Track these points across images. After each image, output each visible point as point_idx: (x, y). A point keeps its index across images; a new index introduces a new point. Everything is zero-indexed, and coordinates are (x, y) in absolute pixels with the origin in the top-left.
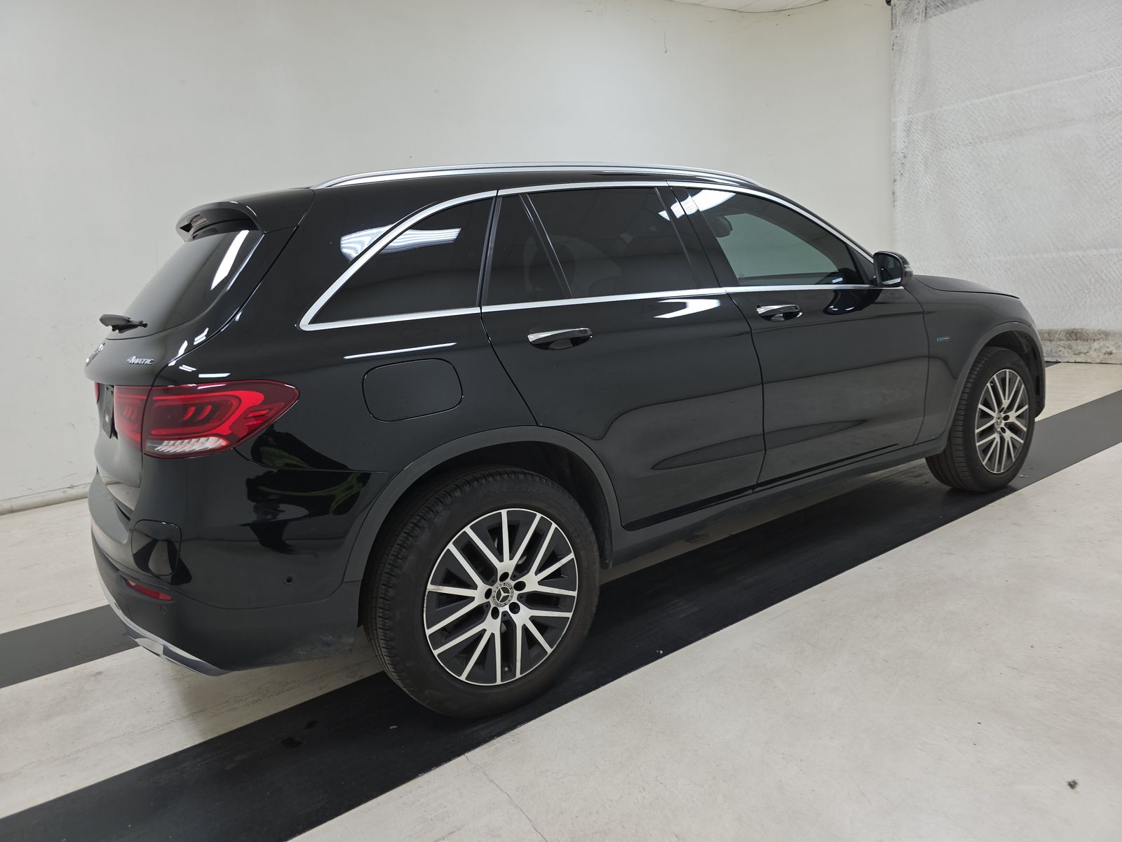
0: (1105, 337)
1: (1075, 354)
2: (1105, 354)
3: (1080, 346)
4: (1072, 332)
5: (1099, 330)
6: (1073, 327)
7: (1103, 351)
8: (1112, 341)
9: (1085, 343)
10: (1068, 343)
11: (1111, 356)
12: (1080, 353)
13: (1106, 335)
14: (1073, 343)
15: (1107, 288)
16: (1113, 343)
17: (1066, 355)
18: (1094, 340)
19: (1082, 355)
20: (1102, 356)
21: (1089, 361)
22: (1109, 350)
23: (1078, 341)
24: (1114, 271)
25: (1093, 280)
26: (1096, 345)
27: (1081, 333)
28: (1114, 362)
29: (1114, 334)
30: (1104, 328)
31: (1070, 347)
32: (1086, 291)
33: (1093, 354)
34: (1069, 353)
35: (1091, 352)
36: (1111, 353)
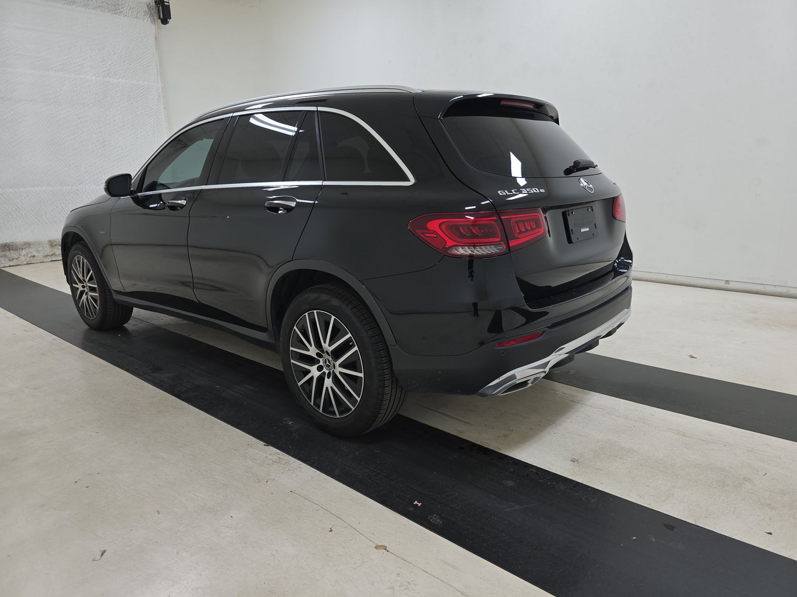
0: (28, 246)
1: (10, 260)
2: (30, 257)
3: (13, 254)
4: (5, 245)
5: (24, 242)
6: (5, 242)
7: (29, 256)
8: (33, 248)
9: (16, 252)
10: (3, 253)
11: (35, 258)
12: (13, 259)
13: (28, 245)
14: (7, 253)
15: (24, 215)
16: (34, 249)
17: (3, 262)
18: (22, 249)
19: (15, 260)
20: (28, 259)
21: (19, 264)
22: (33, 254)
23: (11, 251)
24: (26, 203)
25: (14, 209)
26: (24, 252)
27: (12, 245)
28: (36, 262)
29: (34, 244)
30: (26, 241)
31: (5, 256)
32: (10, 217)
33: (22, 258)
34: (5, 260)
35: (21, 257)
36: (34, 256)
